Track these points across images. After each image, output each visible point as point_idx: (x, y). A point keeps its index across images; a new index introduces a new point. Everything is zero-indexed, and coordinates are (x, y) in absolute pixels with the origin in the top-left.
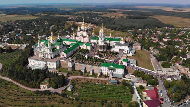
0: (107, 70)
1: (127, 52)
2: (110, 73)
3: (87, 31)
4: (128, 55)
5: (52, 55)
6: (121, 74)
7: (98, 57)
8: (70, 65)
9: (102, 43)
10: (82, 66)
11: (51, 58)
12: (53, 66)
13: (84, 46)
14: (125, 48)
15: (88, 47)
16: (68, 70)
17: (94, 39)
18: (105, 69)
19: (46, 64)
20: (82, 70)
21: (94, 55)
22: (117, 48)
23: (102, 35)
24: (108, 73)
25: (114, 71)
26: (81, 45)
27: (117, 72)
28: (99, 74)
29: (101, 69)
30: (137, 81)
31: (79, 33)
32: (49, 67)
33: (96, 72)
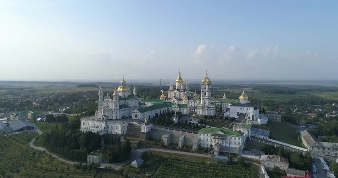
0: (209, 140)
1: (252, 118)
2: (215, 145)
4: (255, 123)
5: (118, 113)
6: (238, 147)
7: (197, 122)
8: (144, 128)
9: (207, 102)
10: (165, 132)
11: (116, 119)
12: (116, 131)
13: (176, 109)
14: (248, 111)
15: (182, 109)
16: (140, 139)
17: (195, 101)
18: (206, 138)
19: (107, 128)
20: (164, 139)
21: (191, 120)
22: (233, 112)
23: (206, 87)
24: (211, 146)
25: (223, 142)
26: (171, 106)
27: (230, 143)
28: (195, 147)
29: (199, 138)
30: (268, 158)
31: (171, 94)
32: (110, 132)
33: (189, 144)
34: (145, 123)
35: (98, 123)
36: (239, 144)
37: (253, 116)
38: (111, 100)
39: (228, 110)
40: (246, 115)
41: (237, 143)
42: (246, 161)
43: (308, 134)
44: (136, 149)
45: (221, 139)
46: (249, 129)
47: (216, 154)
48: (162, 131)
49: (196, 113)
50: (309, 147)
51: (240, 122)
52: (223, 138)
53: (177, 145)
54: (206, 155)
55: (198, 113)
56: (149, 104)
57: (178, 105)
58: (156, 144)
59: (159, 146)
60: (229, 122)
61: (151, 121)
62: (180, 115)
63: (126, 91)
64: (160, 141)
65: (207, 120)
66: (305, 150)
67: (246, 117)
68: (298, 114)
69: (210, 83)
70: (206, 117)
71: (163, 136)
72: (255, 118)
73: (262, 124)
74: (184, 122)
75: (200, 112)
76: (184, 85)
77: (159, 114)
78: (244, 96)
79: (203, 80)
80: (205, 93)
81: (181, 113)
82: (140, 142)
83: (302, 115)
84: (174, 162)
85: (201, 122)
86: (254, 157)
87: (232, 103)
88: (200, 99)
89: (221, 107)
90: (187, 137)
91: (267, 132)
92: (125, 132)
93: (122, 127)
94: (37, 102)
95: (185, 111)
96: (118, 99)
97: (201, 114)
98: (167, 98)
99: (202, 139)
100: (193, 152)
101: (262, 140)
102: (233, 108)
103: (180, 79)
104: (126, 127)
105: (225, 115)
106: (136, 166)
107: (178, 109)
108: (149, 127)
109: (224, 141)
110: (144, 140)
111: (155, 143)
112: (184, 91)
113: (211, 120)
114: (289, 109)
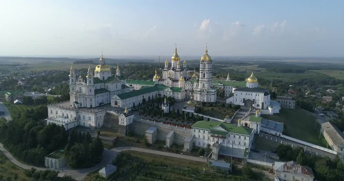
0: (206, 138)
1: (261, 105)
2: (213, 145)
3: (182, 69)
4: (265, 112)
5: (93, 100)
6: (243, 148)
7: (193, 111)
8: (123, 121)
9: (206, 85)
10: (149, 126)
11: (91, 107)
12: (89, 123)
13: (168, 93)
14: (257, 97)
15: (176, 93)
16: (118, 134)
17: (192, 83)
18: (202, 136)
19: (78, 119)
20: (147, 135)
21: (185, 108)
22: (238, 98)
23: (205, 66)
24: (209, 145)
25: (224, 141)
26: (162, 89)
27: (234, 143)
28: (187, 147)
29: (193, 135)
30: (284, 167)
31: (165, 74)
32: (82, 124)
33: (179, 142)
34: (125, 114)
35: (68, 112)
36: (245, 144)
37: (263, 104)
38: (84, 83)
39: (232, 95)
40: (254, 102)
41: (242, 144)
42: (254, 169)
43: (332, 128)
44: (111, 148)
45: (221, 138)
46: (259, 123)
47: (214, 157)
48: (146, 124)
49: (193, 99)
50: (335, 148)
51: (246, 111)
52: (224, 136)
53: (164, 142)
54: (201, 159)
55: (195, 99)
56: (137, 87)
57: (171, 89)
58: (138, 142)
59: (141, 144)
60: (232, 111)
61: (134, 110)
62: (172, 101)
63: (105, 71)
64: (143, 137)
65: (206, 109)
66: (330, 151)
67: (253, 105)
68: (312, 97)
69: (210, 61)
70: (204, 104)
71: (147, 131)
72: (265, 106)
73: (274, 114)
74: (176, 111)
75: (198, 97)
76: (181, 63)
77: (147, 100)
78: (253, 78)
79: (202, 58)
80: (204, 74)
81: (173, 98)
82: (118, 137)
83: (316, 98)
84: (157, 170)
85: (199, 110)
86: (264, 164)
87: (237, 87)
88: (198, 81)
89: (224, 91)
90: (178, 133)
91: (281, 125)
92: (101, 124)
93: (97, 119)
94: (22, 81)
95: (179, 96)
96: (92, 82)
97: (198, 100)
98: (161, 79)
99: (197, 136)
100: (185, 154)
101: (275, 136)
102: (239, 93)
103: (177, 56)
104: (102, 118)
105: (228, 101)
106: (104, 176)
107: (171, 93)
108: (130, 119)
109: (226, 140)
110: (124, 135)
111: (136, 140)
112: (181, 71)
113: (210, 108)
114: (300, 90)
